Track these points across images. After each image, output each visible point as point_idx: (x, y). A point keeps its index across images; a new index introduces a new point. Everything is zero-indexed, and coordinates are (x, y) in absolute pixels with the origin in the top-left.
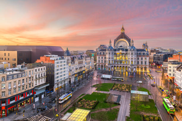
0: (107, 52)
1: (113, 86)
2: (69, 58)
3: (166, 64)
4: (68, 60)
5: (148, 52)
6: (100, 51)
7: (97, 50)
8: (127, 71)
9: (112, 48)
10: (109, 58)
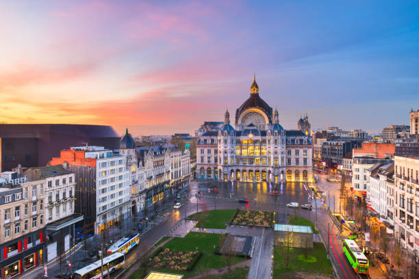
0: (219, 138)
1: (234, 215)
2: (132, 152)
3: (349, 164)
4: (129, 157)
5: (309, 135)
6: (205, 135)
7: (196, 134)
8: (265, 180)
9: (231, 128)
10: (226, 152)
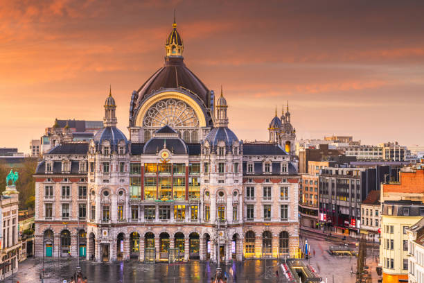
0: (90, 159)
3: (374, 217)
5: (293, 156)
6: (55, 151)
7: (35, 148)
8: (197, 258)
9: (119, 135)
10: (106, 193)
